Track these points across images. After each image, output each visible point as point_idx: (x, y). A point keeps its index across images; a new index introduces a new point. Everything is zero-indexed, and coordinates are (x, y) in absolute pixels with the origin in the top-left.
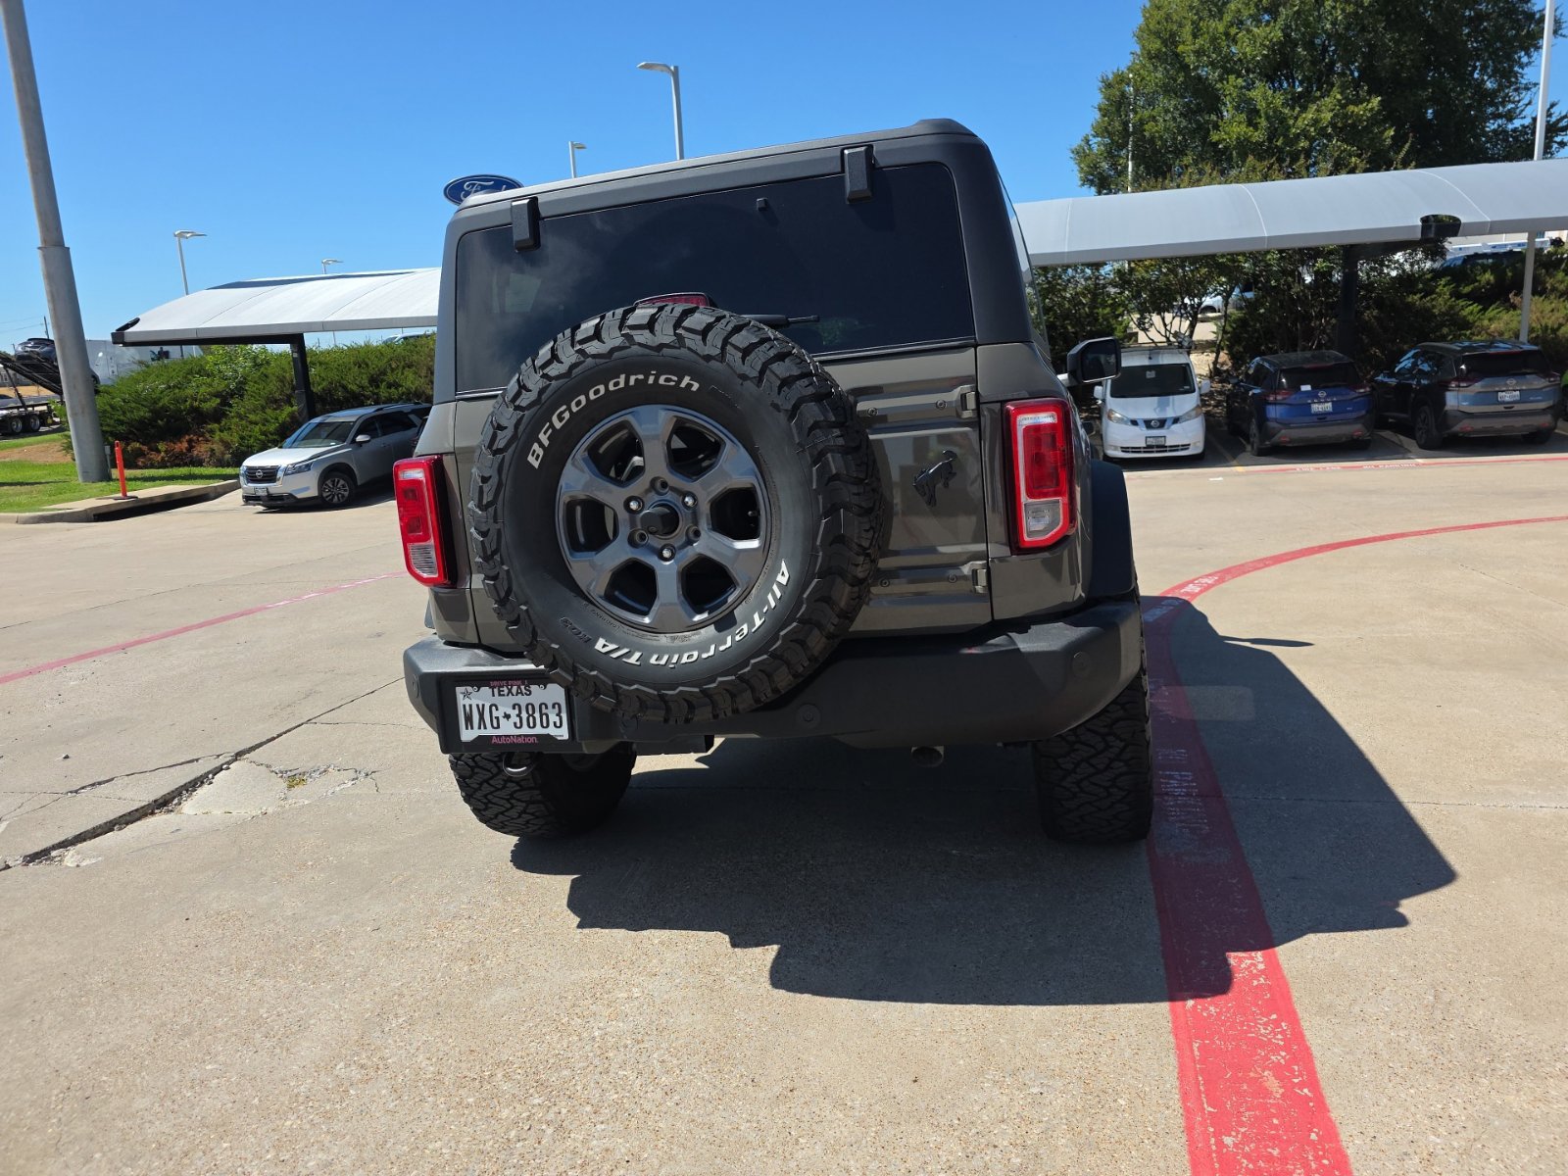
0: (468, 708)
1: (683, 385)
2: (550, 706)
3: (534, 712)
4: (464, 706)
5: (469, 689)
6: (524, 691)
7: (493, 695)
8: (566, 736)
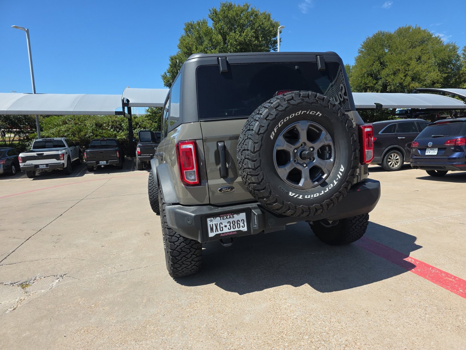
0: (211, 226)
1: (317, 114)
2: (240, 221)
3: (235, 223)
4: (210, 225)
5: (212, 219)
6: (232, 217)
7: (221, 220)
8: (246, 230)
